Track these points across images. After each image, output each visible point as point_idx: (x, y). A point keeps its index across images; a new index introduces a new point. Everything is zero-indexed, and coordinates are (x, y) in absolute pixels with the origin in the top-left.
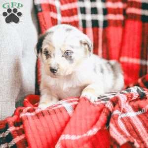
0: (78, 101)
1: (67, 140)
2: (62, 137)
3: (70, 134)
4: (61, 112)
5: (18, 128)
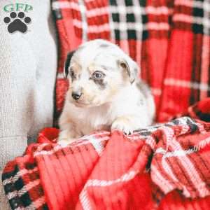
0: (110, 136)
1: (95, 187)
2: (89, 183)
3: (99, 179)
4: (87, 150)
5: (30, 172)
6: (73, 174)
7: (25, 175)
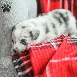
6: (44, 58)
7: (23, 59)
